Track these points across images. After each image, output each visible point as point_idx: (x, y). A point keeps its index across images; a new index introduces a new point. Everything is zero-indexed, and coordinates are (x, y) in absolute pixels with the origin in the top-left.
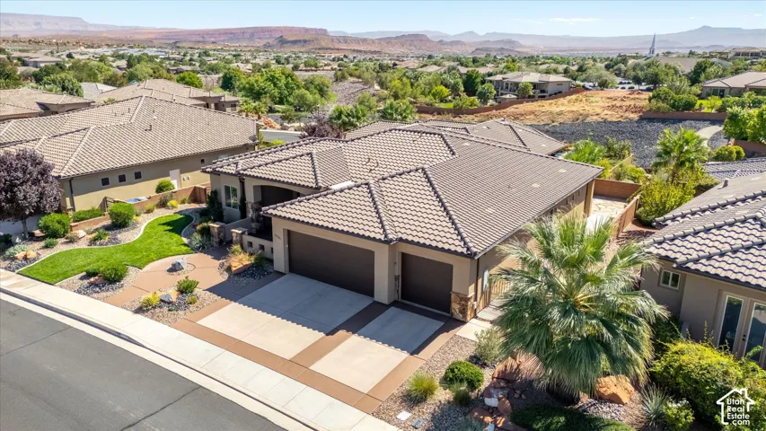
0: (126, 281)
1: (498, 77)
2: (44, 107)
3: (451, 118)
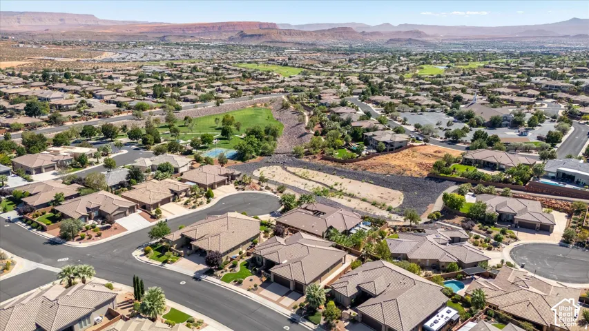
0: (243, 283)
1: (370, 134)
2: (172, 191)
3: (340, 165)
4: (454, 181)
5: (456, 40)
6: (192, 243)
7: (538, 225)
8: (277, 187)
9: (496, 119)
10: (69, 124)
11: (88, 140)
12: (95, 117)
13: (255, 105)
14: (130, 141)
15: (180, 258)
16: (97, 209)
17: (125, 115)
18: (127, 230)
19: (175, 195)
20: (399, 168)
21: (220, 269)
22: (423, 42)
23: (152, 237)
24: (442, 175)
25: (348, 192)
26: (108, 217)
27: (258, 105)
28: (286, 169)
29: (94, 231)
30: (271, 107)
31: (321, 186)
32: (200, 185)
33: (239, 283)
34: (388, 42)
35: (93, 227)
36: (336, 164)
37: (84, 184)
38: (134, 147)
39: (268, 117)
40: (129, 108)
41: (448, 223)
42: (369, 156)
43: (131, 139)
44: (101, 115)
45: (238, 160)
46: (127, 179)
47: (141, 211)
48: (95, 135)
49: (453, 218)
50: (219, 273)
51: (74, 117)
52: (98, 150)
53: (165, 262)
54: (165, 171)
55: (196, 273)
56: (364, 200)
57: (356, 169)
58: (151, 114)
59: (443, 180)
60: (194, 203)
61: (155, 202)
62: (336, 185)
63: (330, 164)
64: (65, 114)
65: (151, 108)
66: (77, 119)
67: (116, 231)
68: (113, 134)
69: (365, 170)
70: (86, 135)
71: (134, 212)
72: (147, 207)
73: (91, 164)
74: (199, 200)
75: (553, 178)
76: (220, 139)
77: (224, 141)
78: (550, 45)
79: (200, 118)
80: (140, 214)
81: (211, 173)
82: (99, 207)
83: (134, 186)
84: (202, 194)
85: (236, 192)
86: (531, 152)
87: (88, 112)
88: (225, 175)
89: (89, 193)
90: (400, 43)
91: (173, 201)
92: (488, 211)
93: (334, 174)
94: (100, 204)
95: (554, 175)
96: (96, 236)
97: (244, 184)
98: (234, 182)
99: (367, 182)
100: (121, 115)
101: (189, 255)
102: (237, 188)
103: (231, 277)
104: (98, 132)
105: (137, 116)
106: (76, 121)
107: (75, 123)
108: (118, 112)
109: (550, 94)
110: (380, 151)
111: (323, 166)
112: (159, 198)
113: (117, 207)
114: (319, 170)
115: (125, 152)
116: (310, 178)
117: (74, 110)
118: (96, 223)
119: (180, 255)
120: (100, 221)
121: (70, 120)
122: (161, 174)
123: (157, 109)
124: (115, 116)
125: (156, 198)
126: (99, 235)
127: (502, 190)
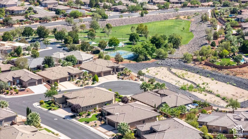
2: (69, 74)
6: (68, 100)
8: (149, 79)
10: (16, 26)
11: (27, 39)
12: (36, 21)
13: (178, 17)
14: (56, 41)
15: (59, 108)
16: (19, 78)
17: (61, 20)
18: (34, 93)
19: (71, 77)
21: (80, 115)
23: (46, 96)
25: (209, 90)
26: (24, 83)
27: (182, 17)
28: (170, 70)
29: (15, 91)
30: (193, 20)
31: (190, 84)
32: (90, 72)
33: (87, 122)
35: (15, 89)
36: (214, 69)
37: (15, 65)
38: (58, 45)
39: (184, 29)
40: (65, 16)
43: (57, 40)
44: (42, 20)
45: (134, 60)
46: (43, 64)
47: (46, 84)
48: (32, 35)
50: (78, 117)
51: (21, 21)
52: (31, 45)
53: (50, 109)
54: (69, 61)
55: (66, 116)
56: (218, 96)
57: (228, 74)
58: (81, 21)
60: (83, 83)
61: (55, 79)
62: (203, 84)
63: (209, 69)
64: (14, 18)
65: (83, 16)
66: (23, 23)
67: (27, 92)
68: (44, 35)
69: (235, 75)
70: (26, 34)
71: (41, 84)
72: (50, 81)
73: (24, 55)
74: (87, 82)
76: (128, 44)
77: (130, 46)
79: (123, 27)
80: (44, 85)
81: (101, 65)
82: (20, 77)
83: (45, 69)
84: (90, 78)
85: (116, 80)
87: (32, 17)
88: (111, 67)
89: (16, 70)
91: (69, 80)
93: (207, 77)
94: (21, 76)
96: (15, 94)
97: (126, 75)
98: (117, 73)
99: (231, 84)
100: (57, 21)
101: (65, 108)
102: (118, 78)
103: (84, 120)
104: (35, 33)
105: (69, 22)
106: (22, 24)
107: (21, 25)
108: (55, 18)
111: (202, 70)
112: (59, 77)
113: (30, 78)
114: (198, 73)
115: (50, 48)
116: (186, 78)
117: (22, 15)
118: (17, 87)
119: (59, 107)
120: (20, 86)
121: (18, 23)
122: (66, 63)
123: (89, 17)
124: (53, 22)
125: (57, 76)
126: (17, 93)
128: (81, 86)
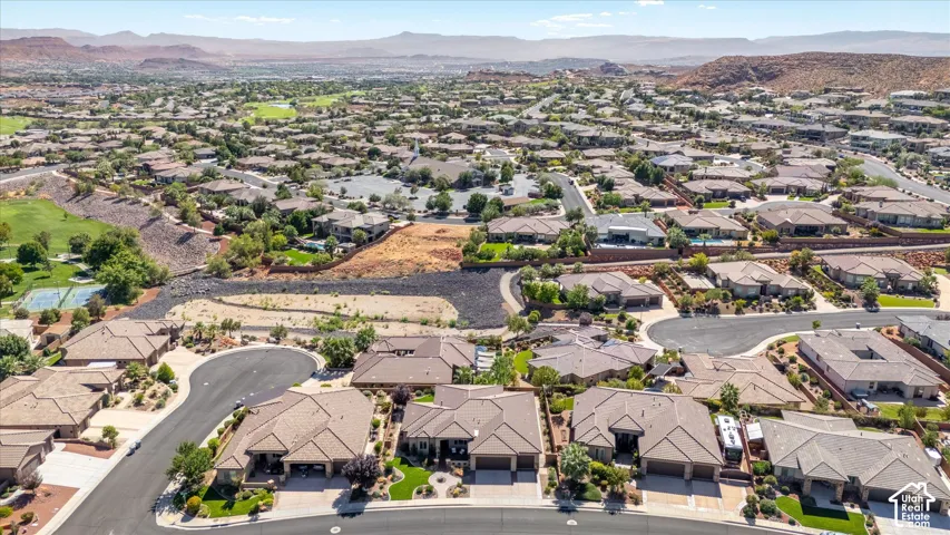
0: (436, 490)
1: (324, 218)
2: (91, 387)
3: (313, 275)
4: (501, 267)
5: (258, 61)
7: (648, 300)
9: (466, 177)
20: (409, 264)
22: (206, 65)
24: (481, 261)
25: (372, 315)
28: (221, 301)
30: (45, 195)
31: (319, 316)
32: (119, 363)
33: (431, 493)
34: (141, 66)
39: (66, 215)
41: (552, 322)
42: (347, 255)
45: (114, 304)
49: (553, 315)
53: (254, 511)
56: (404, 321)
57: (344, 278)
59: (486, 268)
60: (152, 397)
62: (339, 308)
63: (296, 278)
69: (359, 276)
74: (157, 390)
75: (605, 241)
78: (389, 70)
86: (542, 215)
88: (158, 333)
90: (166, 66)
91: (105, 405)
92: (591, 295)
93: (315, 293)
95: (605, 237)
99: (377, 293)
109: (480, 138)
110: (361, 244)
111: (287, 283)
112: (81, 407)
114: (284, 291)
116: (283, 307)
125: (76, 407)
127: (573, 266)
128: (159, 406)
